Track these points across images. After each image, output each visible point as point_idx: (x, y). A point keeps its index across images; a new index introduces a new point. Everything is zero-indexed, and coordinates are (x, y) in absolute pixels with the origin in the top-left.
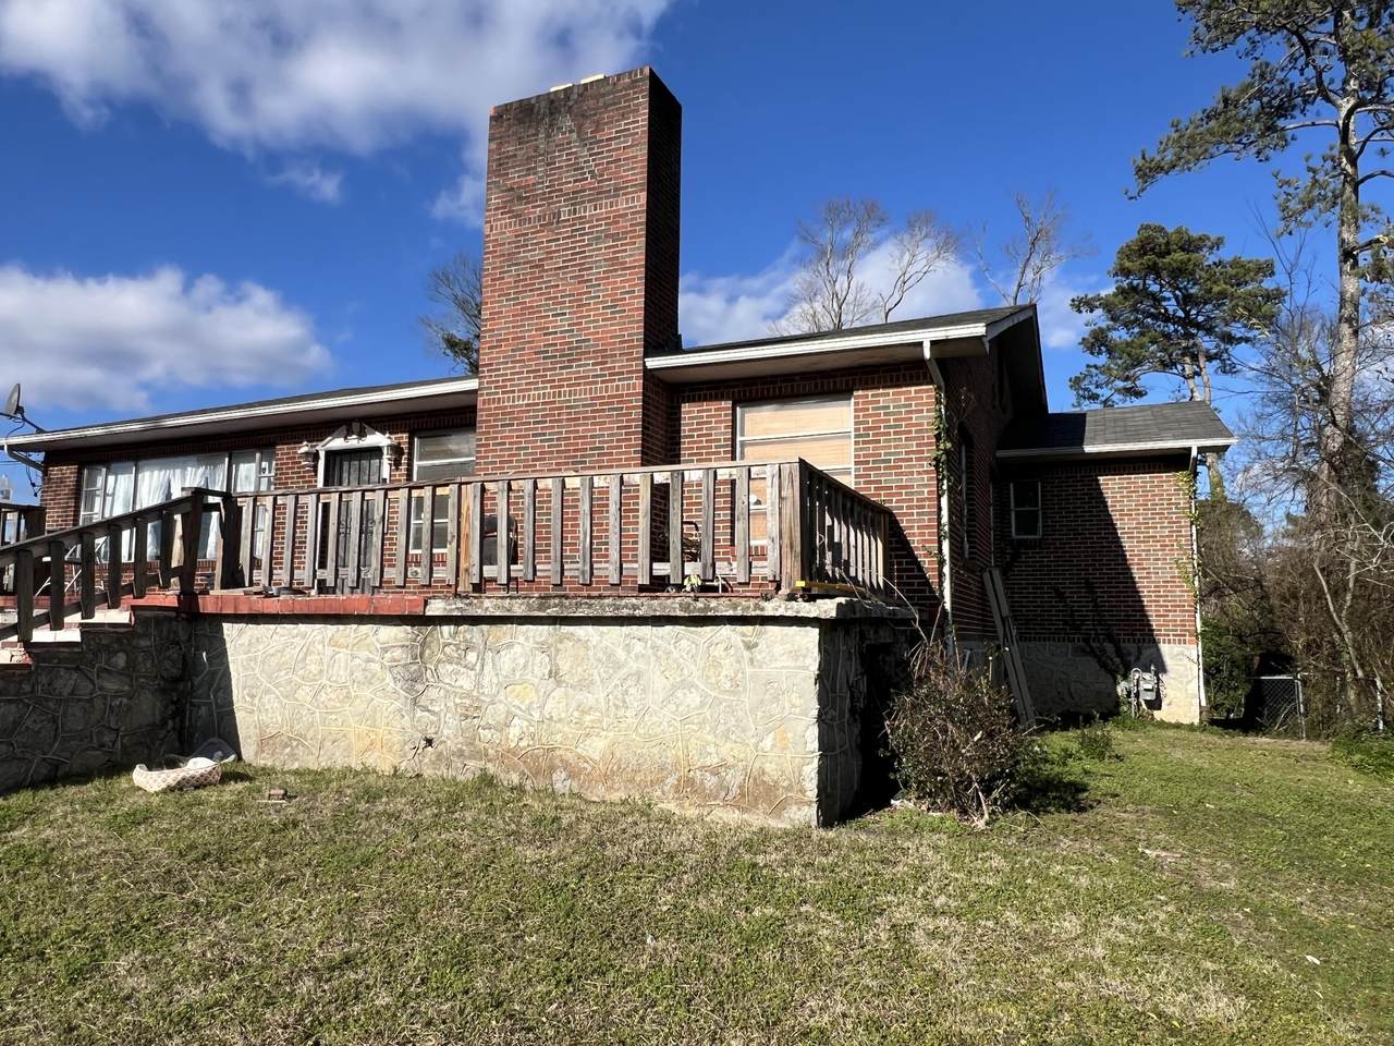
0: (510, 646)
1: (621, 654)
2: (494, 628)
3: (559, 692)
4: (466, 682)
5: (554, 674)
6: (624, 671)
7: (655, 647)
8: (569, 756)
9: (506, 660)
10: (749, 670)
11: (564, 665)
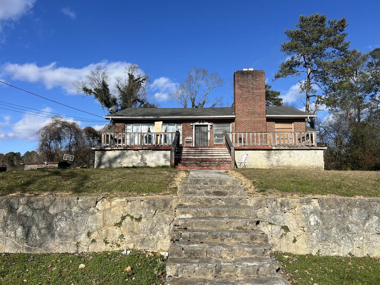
0: (283, 153)
1: (299, 154)
2: (281, 151)
3: (291, 158)
4: (277, 158)
5: (290, 156)
6: (300, 156)
7: (303, 153)
8: (293, 166)
9: (283, 155)
10: (316, 155)
11: (291, 155)
